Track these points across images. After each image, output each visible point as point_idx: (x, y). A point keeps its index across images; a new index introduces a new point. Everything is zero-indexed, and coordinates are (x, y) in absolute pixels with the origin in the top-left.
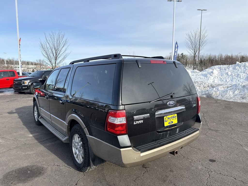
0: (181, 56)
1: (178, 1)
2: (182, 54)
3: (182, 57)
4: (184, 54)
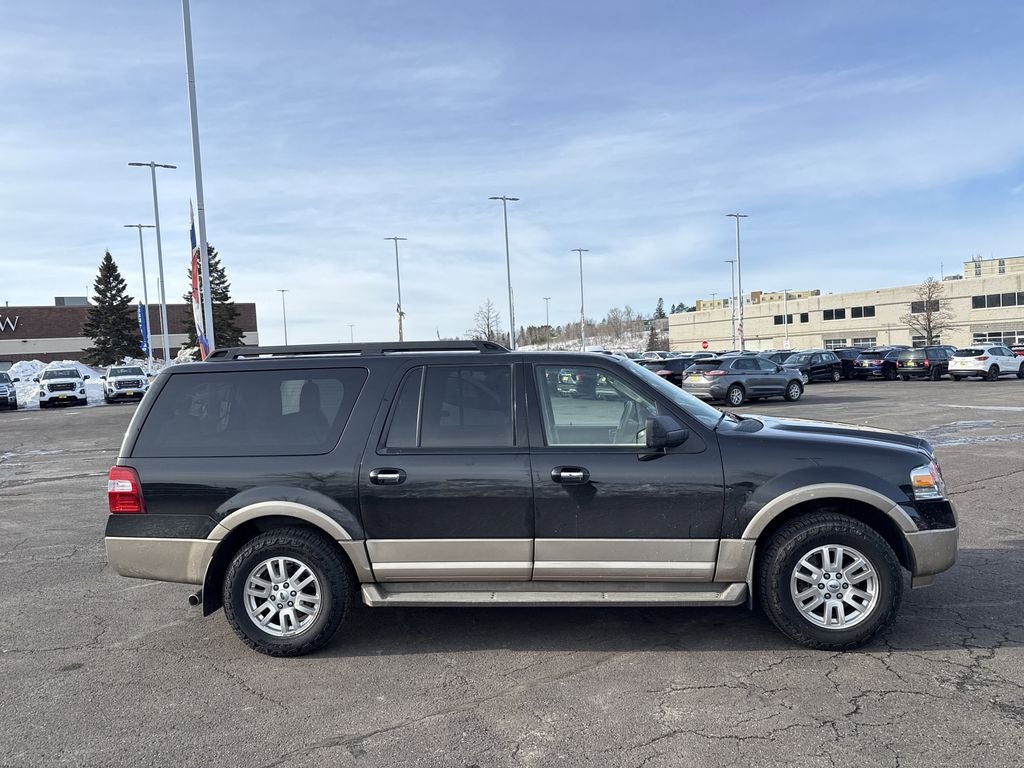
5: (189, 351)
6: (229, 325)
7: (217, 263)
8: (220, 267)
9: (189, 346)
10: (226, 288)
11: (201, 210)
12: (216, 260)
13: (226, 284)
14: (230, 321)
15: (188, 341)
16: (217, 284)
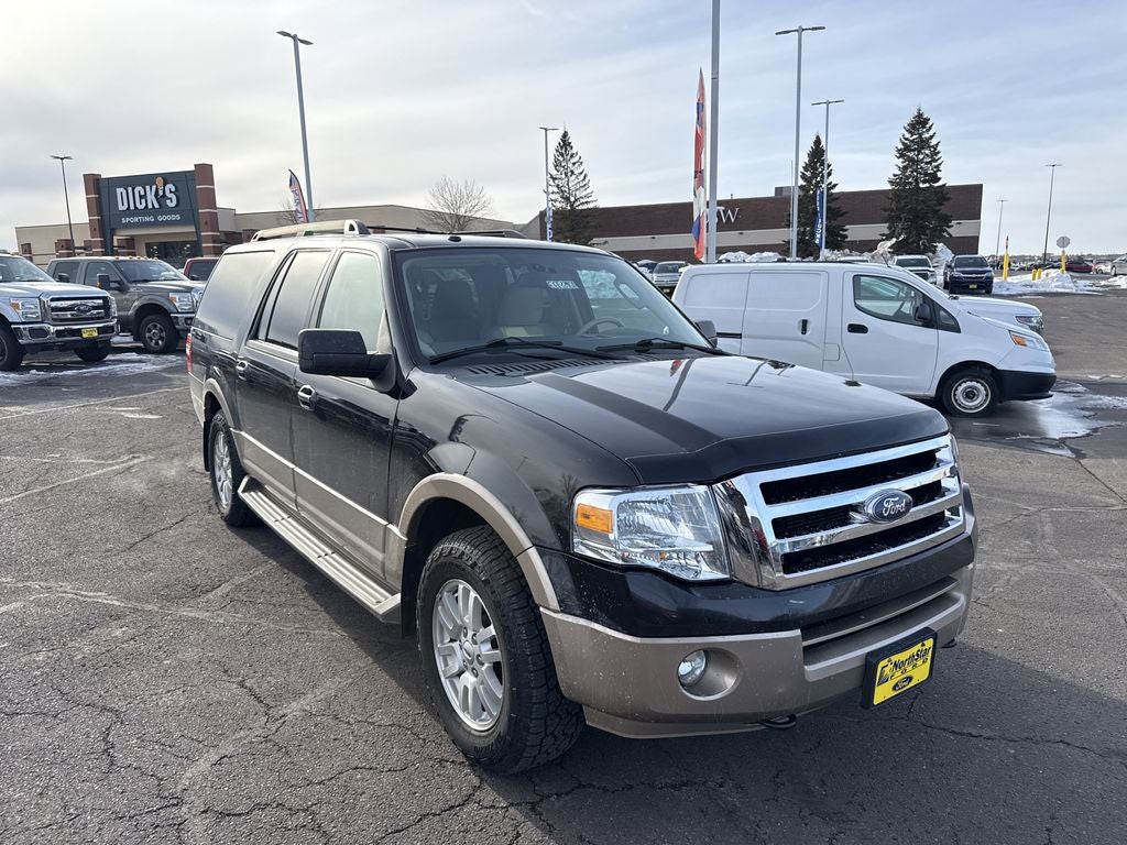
5: (889, 243)
6: (936, 212)
7: (931, 137)
8: (933, 142)
9: (888, 238)
10: (937, 167)
11: (715, 79)
12: (931, 133)
13: (939, 162)
14: (938, 208)
15: (887, 232)
16: (927, 163)
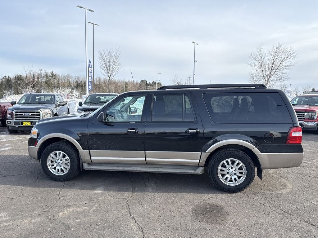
0: (51, 75)
1: (90, 10)
2: (52, 73)
3: (52, 77)
4: (54, 73)
